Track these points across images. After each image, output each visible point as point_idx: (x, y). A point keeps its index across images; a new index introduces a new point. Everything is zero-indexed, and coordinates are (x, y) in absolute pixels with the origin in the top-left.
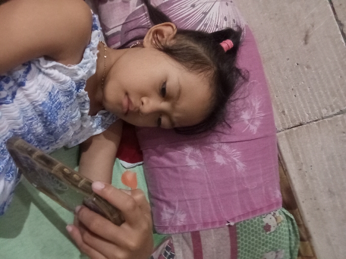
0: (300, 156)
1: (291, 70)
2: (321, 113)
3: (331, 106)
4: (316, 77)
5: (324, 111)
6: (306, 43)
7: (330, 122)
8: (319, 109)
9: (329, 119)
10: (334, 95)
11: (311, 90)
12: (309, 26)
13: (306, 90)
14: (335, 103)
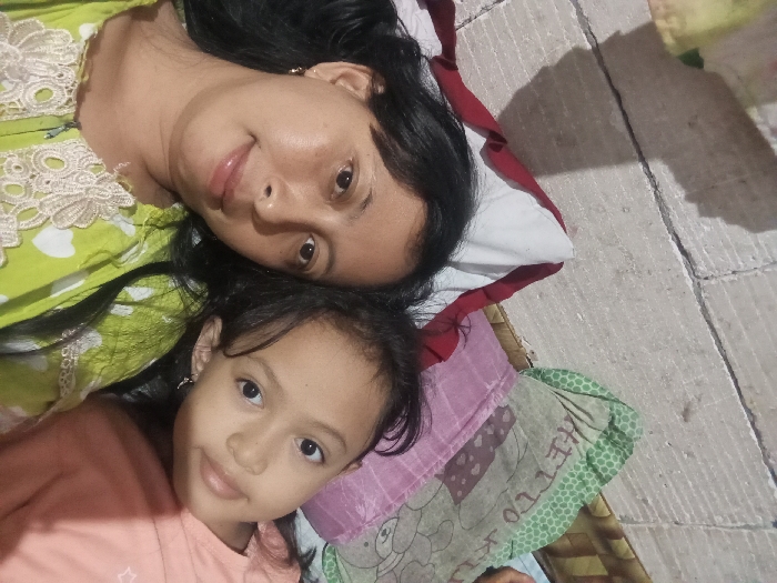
0: (677, 562)
1: (658, 450)
2: (713, 520)
3: (731, 516)
4: (704, 471)
5: (718, 519)
6: (686, 420)
7: (729, 534)
8: (709, 513)
9: (729, 531)
10: (736, 503)
11: (695, 486)
12: (691, 397)
13: (686, 483)
14: (737, 513)
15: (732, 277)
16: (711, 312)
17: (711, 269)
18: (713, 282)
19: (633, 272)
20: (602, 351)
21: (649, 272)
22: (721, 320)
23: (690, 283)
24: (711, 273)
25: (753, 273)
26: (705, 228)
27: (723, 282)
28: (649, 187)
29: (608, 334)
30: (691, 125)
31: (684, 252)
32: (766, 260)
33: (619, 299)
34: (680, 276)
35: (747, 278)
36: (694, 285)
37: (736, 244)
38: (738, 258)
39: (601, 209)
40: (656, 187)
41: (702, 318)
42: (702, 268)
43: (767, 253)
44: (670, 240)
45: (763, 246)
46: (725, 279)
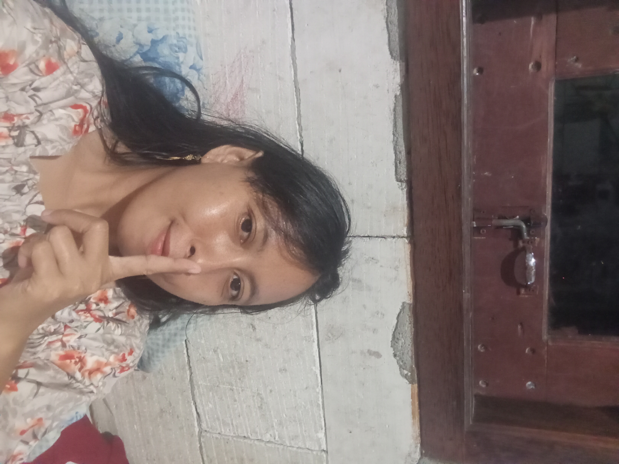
15: (218, 436)
16: (204, 450)
17: (208, 427)
18: (208, 435)
19: (170, 413)
20: (143, 451)
21: (178, 417)
22: (208, 456)
23: (197, 430)
24: (208, 430)
25: (228, 437)
26: (210, 406)
27: (213, 437)
28: (188, 372)
29: (149, 442)
30: (215, 351)
31: (198, 413)
32: (234, 433)
33: (159, 426)
34: (193, 425)
35: (224, 438)
36: (199, 432)
37: (223, 420)
38: (222, 427)
39: (161, 372)
40: (191, 373)
41: (199, 452)
42: (204, 426)
43: (236, 431)
44: (192, 404)
45: (235, 426)
46: (214, 435)
